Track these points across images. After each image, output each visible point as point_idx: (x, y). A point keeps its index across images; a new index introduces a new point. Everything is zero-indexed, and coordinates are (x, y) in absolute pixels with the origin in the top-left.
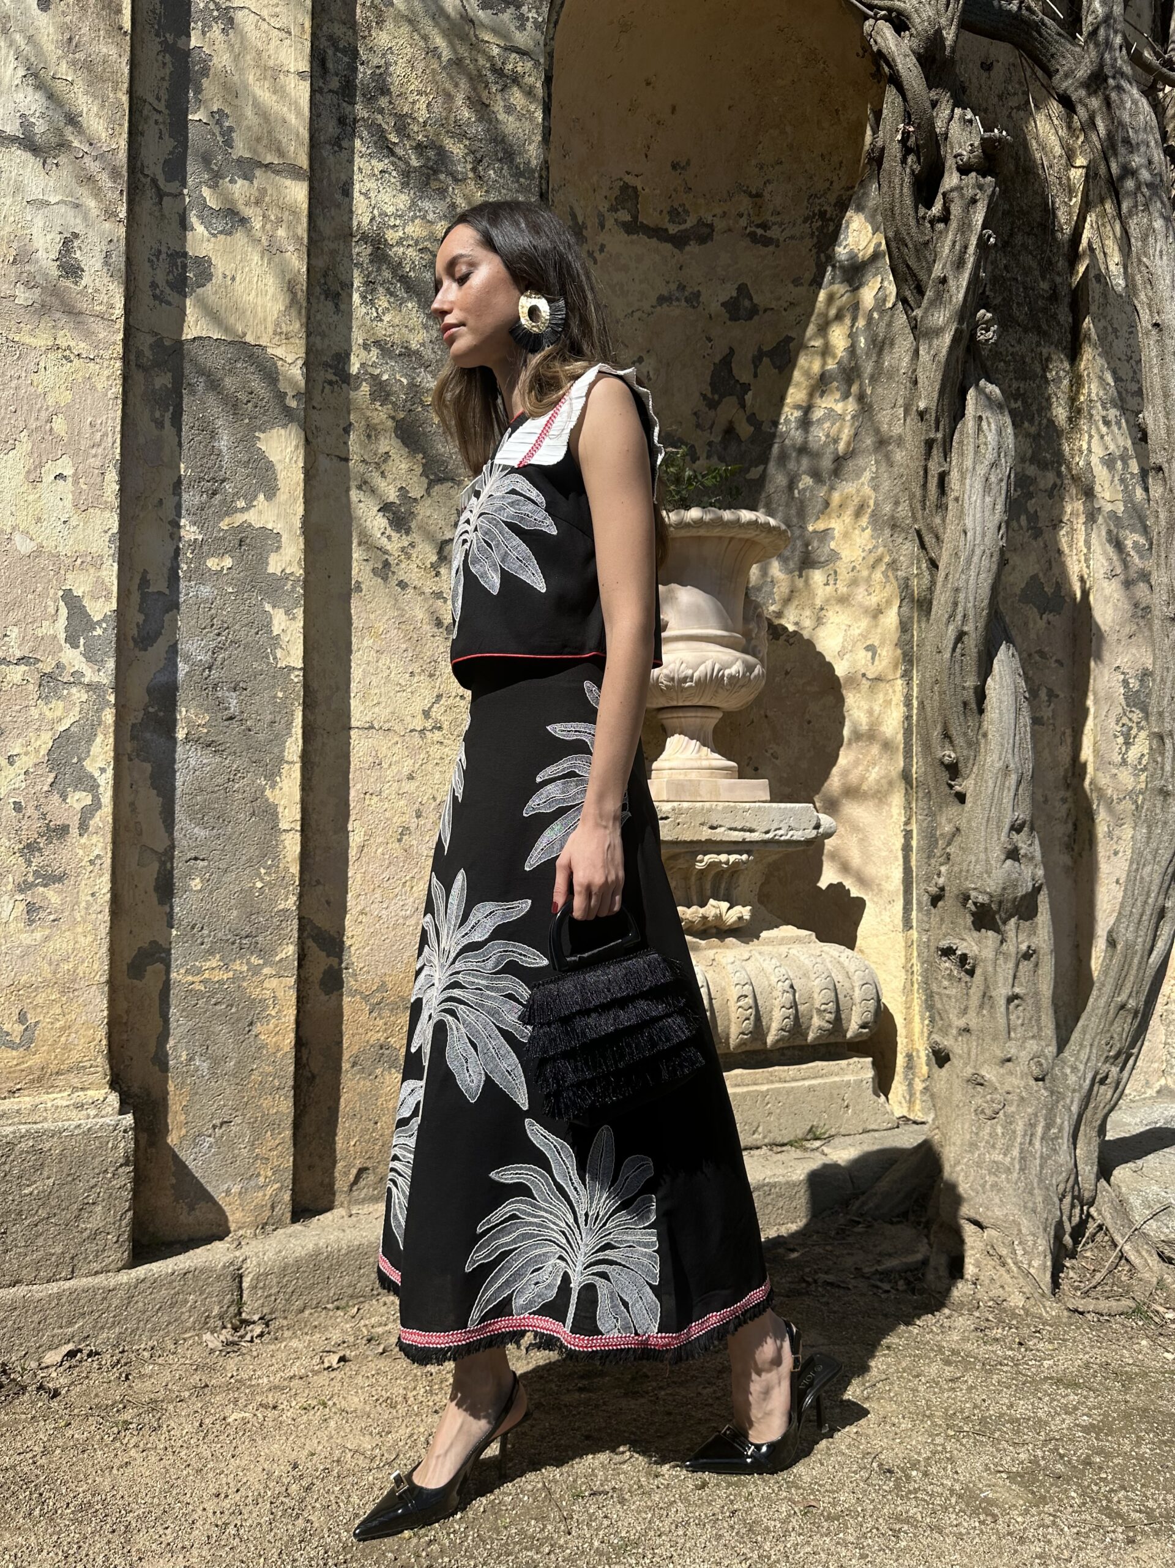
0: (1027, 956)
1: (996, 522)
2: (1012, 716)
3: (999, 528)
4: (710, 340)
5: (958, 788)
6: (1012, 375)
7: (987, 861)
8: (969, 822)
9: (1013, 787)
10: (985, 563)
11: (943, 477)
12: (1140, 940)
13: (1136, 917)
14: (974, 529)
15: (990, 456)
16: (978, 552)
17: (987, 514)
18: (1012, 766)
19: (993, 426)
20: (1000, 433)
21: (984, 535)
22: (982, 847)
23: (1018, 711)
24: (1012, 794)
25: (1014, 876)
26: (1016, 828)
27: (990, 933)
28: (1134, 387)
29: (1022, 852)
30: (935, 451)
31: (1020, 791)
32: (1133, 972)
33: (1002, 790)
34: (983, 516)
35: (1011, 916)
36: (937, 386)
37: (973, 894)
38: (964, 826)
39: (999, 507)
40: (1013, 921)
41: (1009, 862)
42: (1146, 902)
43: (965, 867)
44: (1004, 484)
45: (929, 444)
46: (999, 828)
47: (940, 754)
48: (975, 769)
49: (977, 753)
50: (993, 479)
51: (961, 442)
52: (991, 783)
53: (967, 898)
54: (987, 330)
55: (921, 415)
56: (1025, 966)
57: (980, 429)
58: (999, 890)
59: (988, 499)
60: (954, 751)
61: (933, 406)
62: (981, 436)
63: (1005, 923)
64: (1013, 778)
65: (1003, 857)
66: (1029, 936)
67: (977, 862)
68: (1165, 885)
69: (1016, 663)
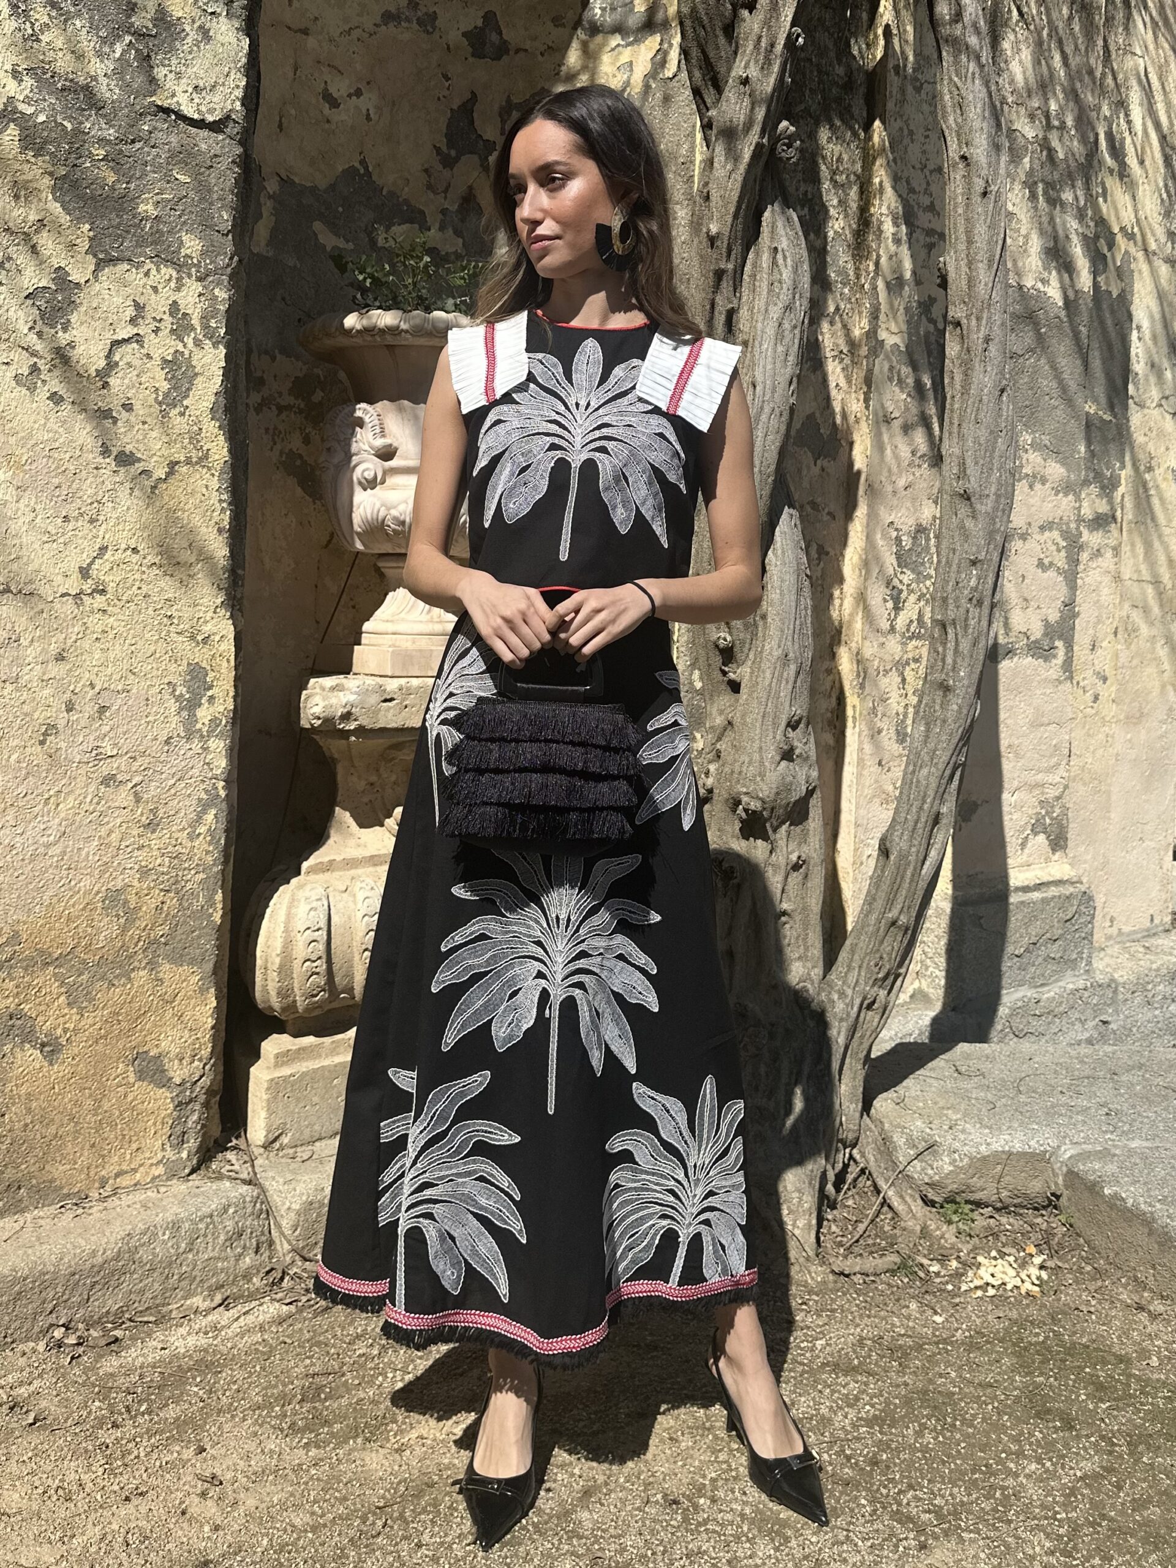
0: (796, 867)
1: (788, 377)
2: (793, 598)
3: (791, 383)
4: (447, 79)
5: (732, 676)
6: (800, 176)
7: (762, 762)
8: (743, 716)
9: (792, 679)
10: (774, 422)
11: (731, 314)
12: (914, 849)
13: (911, 824)
14: (764, 383)
15: (785, 297)
16: (767, 410)
17: (778, 365)
18: (791, 655)
19: (789, 262)
20: (795, 270)
21: (774, 391)
22: (756, 745)
23: (799, 590)
24: (790, 687)
25: (789, 779)
26: (793, 725)
27: (759, 842)
28: (926, 201)
29: (797, 752)
30: (724, 284)
31: (798, 683)
32: (906, 885)
33: (779, 681)
34: (774, 369)
35: (783, 823)
36: (732, 209)
37: (745, 799)
38: (737, 721)
39: (792, 359)
40: (785, 827)
41: (784, 763)
42: (921, 808)
43: (737, 769)
44: (797, 331)
45: (719, 274)
46: (775, 725)
47: (714, 636)
48: (751, 656)
49: (754, 636)
50: (787, 325)
51: (753, 276)
52: (768, 675)
53: (737, 803)
54: (789, 146)
55: (712, 240)
56: (795, 878)
57: (774, 263)
58: (772, 796)
59: (780, 349)
60: (730, 634)
61: (726, 231)
62: (776, 270)
63: (775, 831)
64: (793, 668)
65: (778, 758)
66: (800, 844)
67: (750, 763)
68: (941, 790)
69: (798, 534)
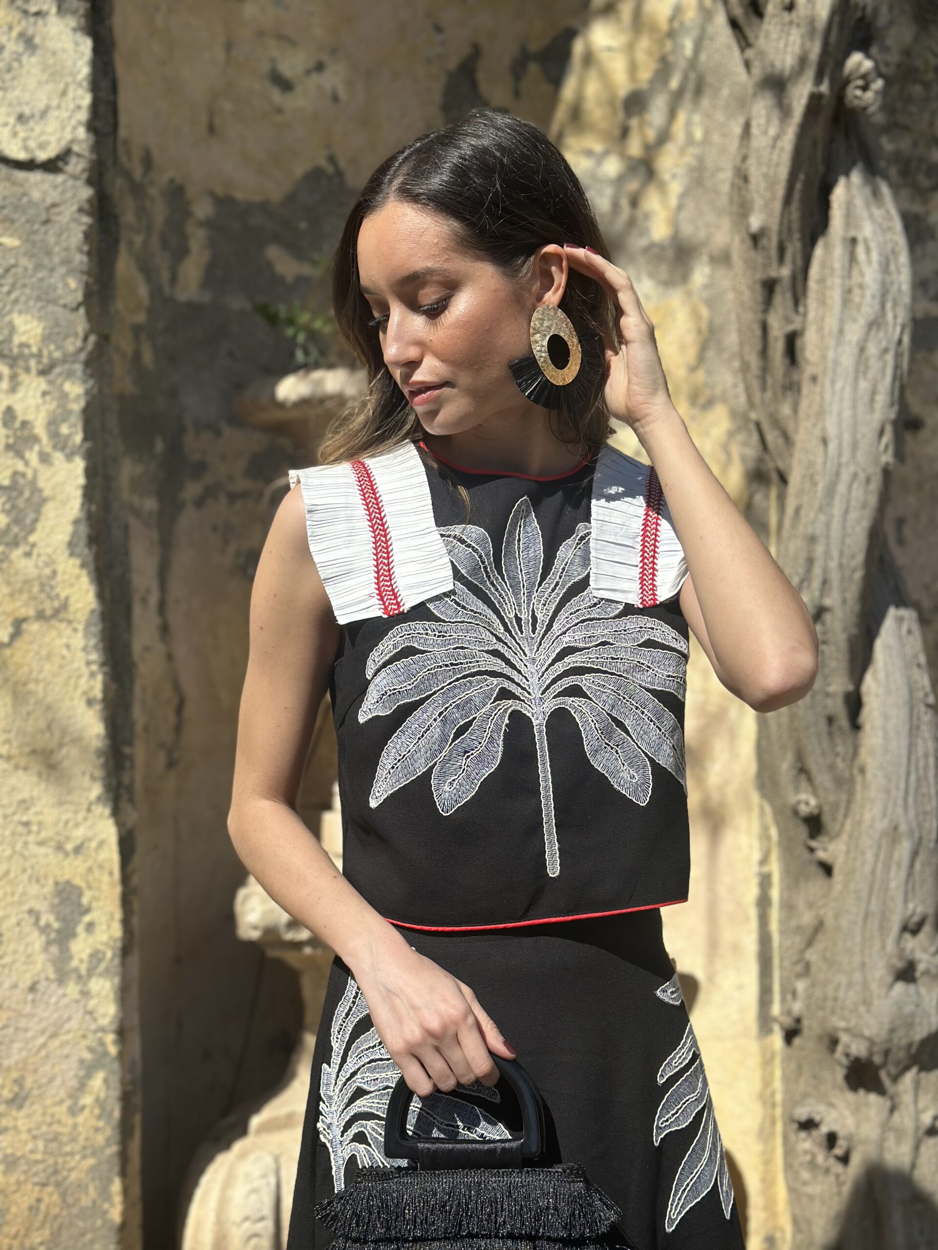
0: (931, 1132)
1: (877, 423)
2: (904, 742)
3: (881, 433)
4: (438, 29)
5: (821, 855)
7: (865, 985)
8: (837, 916)
9: (905, 862)
10: (858, 493)
11: (792, 342)
14: (840, 437)
15: (868, 306)
16: (845, 476)
17: (861, 409)
18: (903, 828)
19: (875, 256)
20: (885, 267)
21: (855, 446)
22: (857, 960)
23: (913, 730)
24: (903, 873)
25: (909, 1008)
26: (912, 928)
27: (873, 1098)
29: (921, 967)
30: (778, 299)
31: (918, 866)
33: (887, 867)
34: (854, 416)
35: (907, 1068)
36: (780, 191)
37: (844, 1038)
38: (829, 921)
39: (882, 398)
40: (909, 1076)
41: (900, 987)
43: (831, 993)
44: (890, 358)
45: (769, 286)
46: (883, 929)
47: (792, 799)
48: (848, 827)
49: (851, 793)
50: (872, 350)
51: (822, 281)
52: (869, 856)
53: (833, 1042)
54: (865, 88)
55: (755, 239)
56: (931, 1147)
57: (852, 258)
58: (884, 1034)
59: (864, 385)
60: (815, 793)
61: (774, 225)
62: (855, 272)
63: (895, 1079)
64: (905, 848)
65: (889, 979)
66: (935, 1098)
67: (850, 985)
69: (915, 643)
